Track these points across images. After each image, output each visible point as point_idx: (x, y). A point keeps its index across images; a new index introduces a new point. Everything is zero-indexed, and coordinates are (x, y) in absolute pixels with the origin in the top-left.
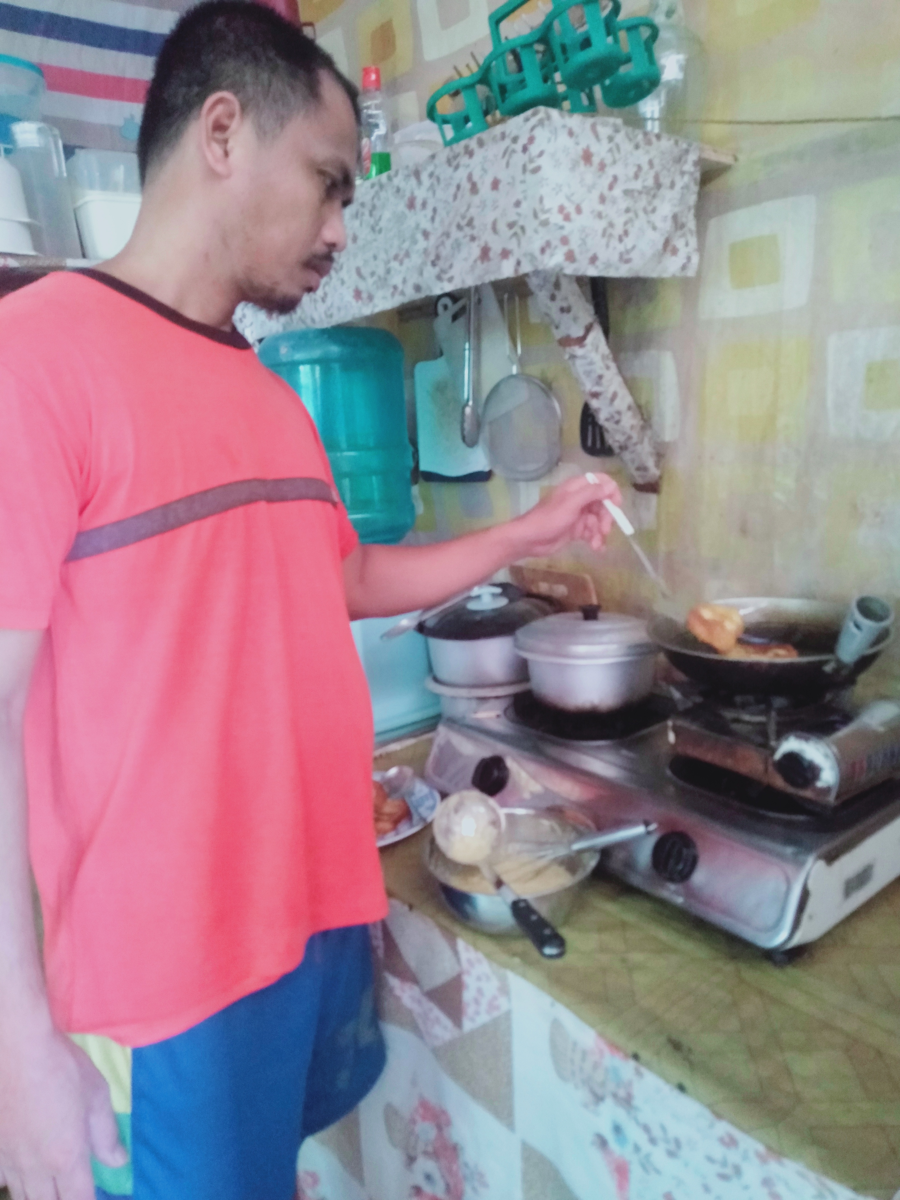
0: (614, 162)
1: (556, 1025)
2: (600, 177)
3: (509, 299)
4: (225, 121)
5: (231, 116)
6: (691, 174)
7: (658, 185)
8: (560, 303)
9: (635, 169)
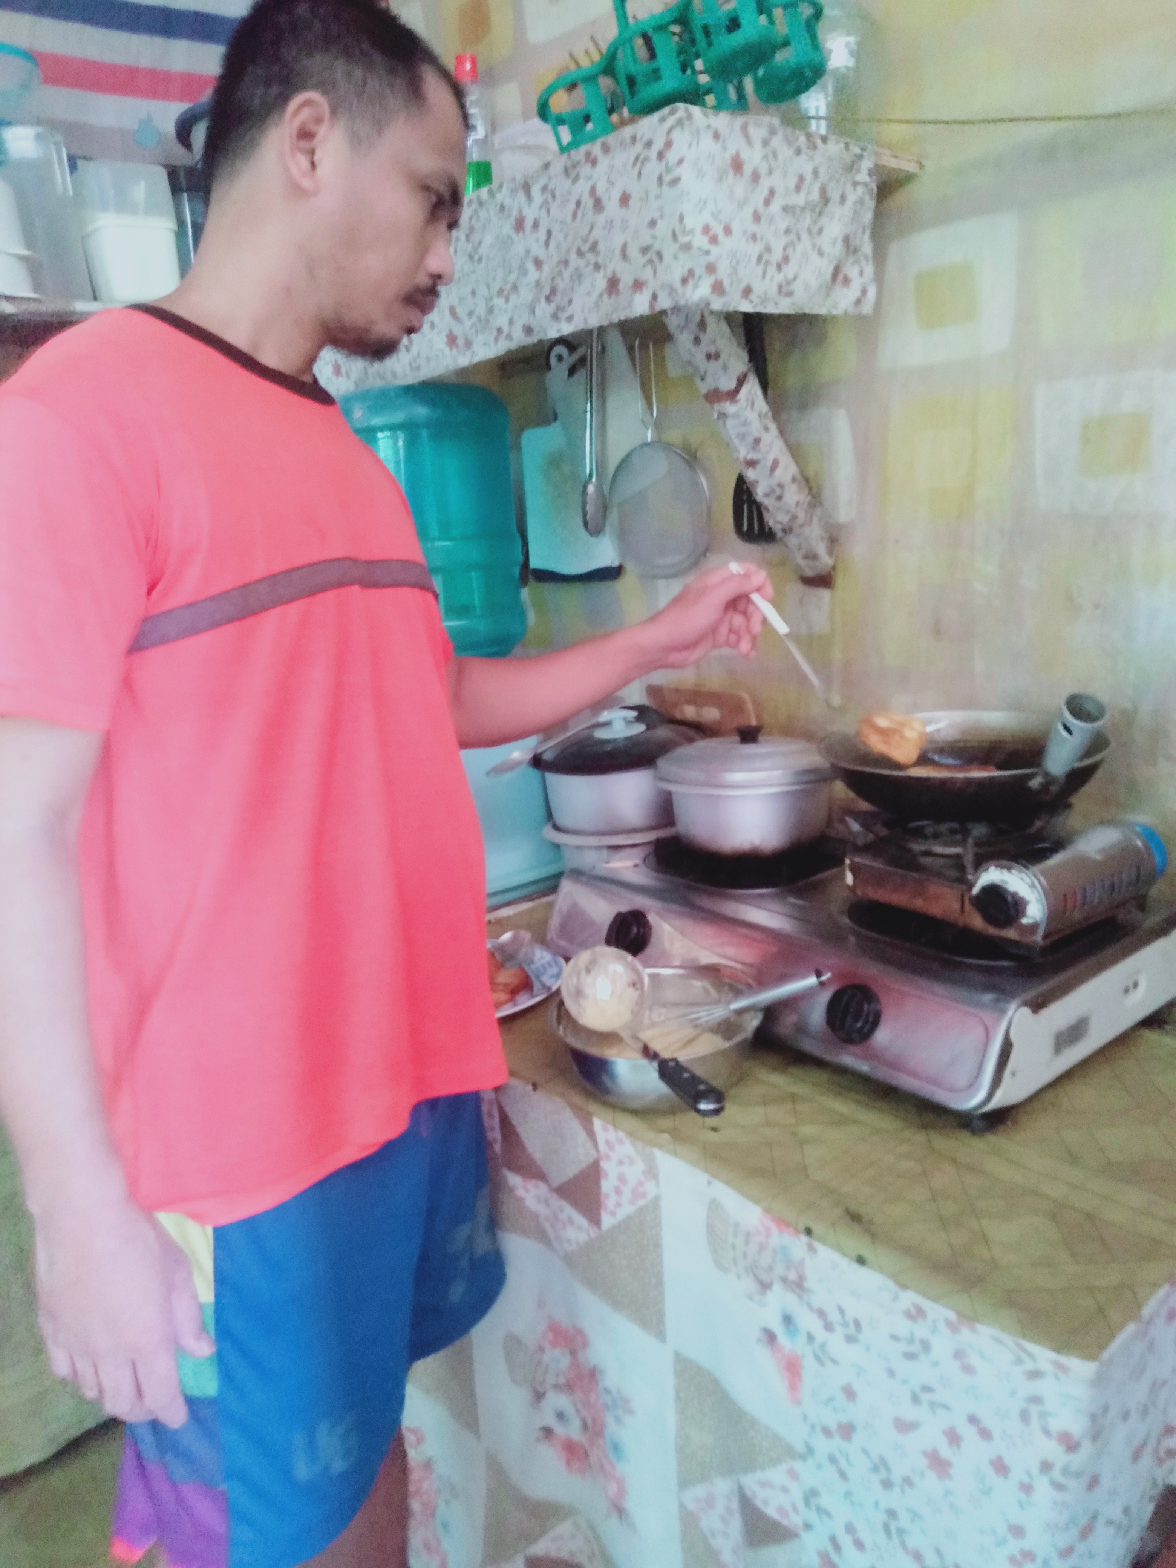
0: (770, 172)
1: (714, 1206)
2: (753, 189)
3: (640, 346)
4: (312, 127)
5: (319, 121)
6: (866, 185)
7: (825, 199)
8: (704, 348)
9: (796, 180)
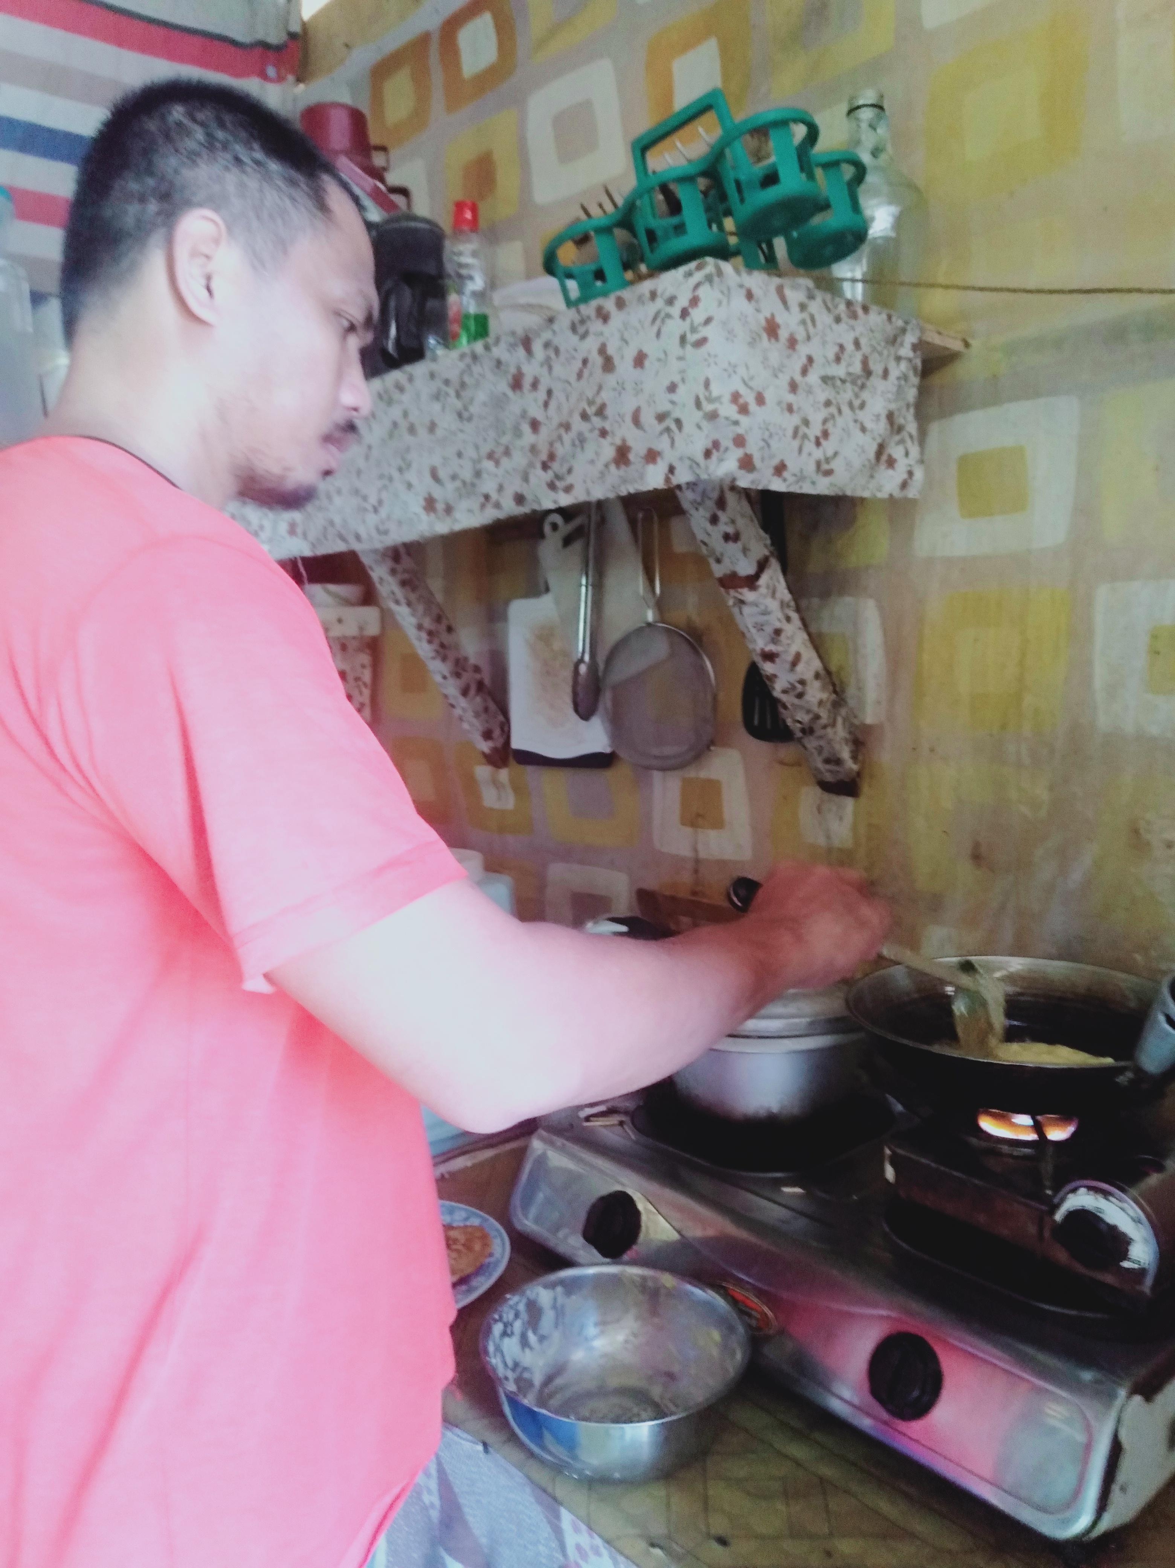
0: (809, 338)
2: (789, 357)
3: (644, 519)
6: (910, 360)
7: (868, 372)
8: (724, 527)
9: (836, 349)
